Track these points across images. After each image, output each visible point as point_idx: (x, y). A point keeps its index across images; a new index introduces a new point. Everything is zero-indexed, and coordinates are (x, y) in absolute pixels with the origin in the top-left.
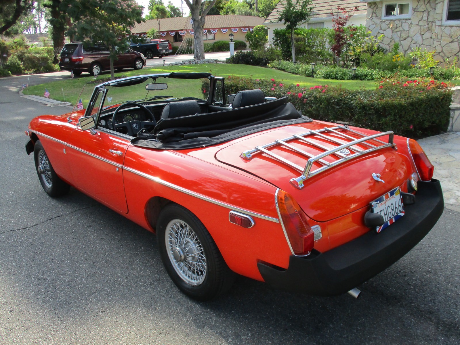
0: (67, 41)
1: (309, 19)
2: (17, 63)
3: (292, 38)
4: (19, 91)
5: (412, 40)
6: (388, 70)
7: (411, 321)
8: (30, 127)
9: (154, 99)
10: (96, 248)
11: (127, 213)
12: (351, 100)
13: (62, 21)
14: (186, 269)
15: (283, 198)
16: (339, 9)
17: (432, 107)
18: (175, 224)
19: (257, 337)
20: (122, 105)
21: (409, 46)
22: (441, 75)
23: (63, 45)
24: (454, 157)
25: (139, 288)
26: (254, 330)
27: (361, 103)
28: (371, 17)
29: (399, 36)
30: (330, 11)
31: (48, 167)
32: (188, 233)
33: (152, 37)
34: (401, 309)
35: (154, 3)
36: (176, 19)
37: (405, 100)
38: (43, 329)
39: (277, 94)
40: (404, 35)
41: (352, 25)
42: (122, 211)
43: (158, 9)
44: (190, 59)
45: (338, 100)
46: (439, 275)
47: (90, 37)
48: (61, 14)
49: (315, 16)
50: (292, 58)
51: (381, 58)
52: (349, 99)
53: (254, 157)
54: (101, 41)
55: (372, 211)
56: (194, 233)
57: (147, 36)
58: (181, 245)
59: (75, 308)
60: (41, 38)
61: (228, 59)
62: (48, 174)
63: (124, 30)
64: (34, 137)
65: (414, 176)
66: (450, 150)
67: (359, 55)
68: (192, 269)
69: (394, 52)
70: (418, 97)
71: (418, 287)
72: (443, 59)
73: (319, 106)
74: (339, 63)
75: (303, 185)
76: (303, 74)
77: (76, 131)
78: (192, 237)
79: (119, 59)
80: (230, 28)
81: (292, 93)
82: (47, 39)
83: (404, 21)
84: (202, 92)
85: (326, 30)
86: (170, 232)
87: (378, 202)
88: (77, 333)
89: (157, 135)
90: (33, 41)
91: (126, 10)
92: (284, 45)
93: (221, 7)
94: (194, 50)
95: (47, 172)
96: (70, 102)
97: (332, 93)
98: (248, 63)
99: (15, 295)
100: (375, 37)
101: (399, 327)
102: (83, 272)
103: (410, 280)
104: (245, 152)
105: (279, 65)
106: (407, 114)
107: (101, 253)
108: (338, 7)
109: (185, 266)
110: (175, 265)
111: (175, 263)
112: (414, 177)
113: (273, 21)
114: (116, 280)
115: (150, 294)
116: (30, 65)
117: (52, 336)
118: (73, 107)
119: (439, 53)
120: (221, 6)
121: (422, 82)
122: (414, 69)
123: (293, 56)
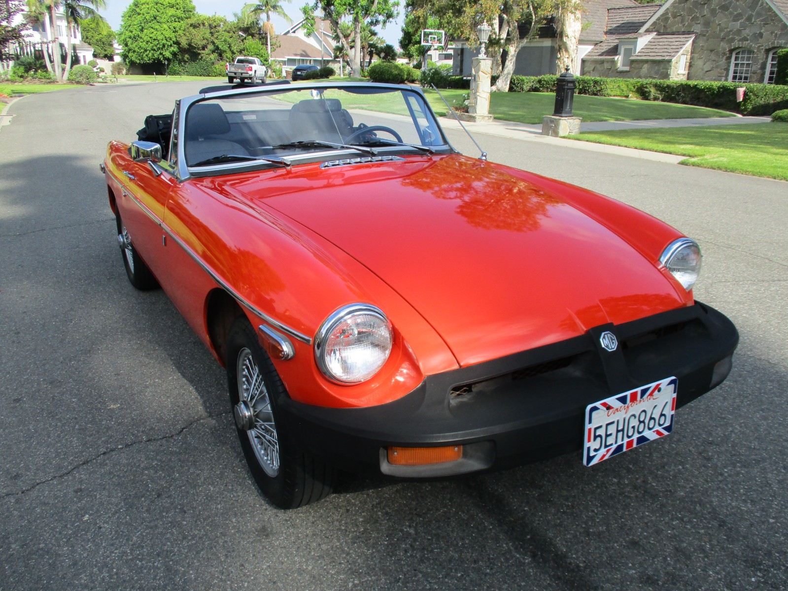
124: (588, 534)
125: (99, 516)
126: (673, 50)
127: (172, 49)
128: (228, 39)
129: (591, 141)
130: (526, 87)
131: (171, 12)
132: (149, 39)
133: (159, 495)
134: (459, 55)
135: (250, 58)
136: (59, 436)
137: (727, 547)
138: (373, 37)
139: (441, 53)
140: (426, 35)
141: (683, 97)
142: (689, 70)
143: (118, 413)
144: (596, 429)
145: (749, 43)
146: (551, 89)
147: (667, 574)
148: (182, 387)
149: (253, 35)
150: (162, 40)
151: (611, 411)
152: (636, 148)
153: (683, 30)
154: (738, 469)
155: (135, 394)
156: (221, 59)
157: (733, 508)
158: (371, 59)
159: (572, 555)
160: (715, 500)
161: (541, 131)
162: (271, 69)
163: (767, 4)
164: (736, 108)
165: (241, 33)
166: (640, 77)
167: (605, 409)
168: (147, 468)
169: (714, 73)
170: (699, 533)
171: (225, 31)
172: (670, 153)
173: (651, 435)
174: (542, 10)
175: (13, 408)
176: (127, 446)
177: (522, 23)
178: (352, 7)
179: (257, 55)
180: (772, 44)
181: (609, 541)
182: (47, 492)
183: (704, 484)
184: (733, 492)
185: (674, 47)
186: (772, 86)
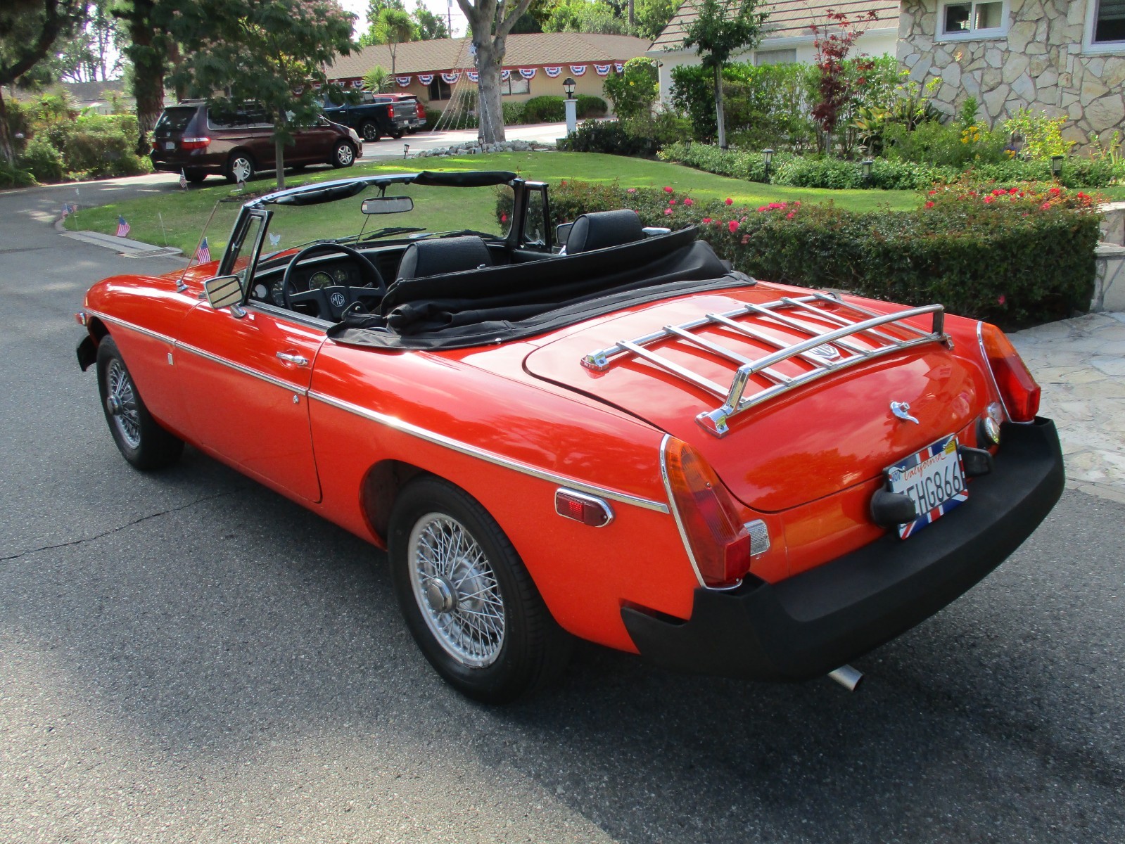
0: (170, 100)
1: (759, 42)
2: (49, 153)
3: (716, 88)
4: (55, 222)
5: (1011, 90)
6: (951, 163)
7: (984, 748)
8: (87, 304)
9: (380, 235)
10: (247, 585)
11: (320, 502)
12: (857, 237)
13: (157, 50)
14: (458, 630)
15: (679, 456)
16: (830, 16)
17: (1050, 251)
18: (432, 525)
19: (622, 784)
20: (303, 249)
21: (1004, 105)
22: (1080, 175)
23: (161, 110)
24: (1102, 372)
25: (347, 676)
26: (616, 767)
27: (879, 244)
28: (910, 36)
29: (979, 81)
30: (808, 22)
31: (131, 400)
32: (462, 546)
33: (377, 89)
34: (961, 720)
35: (381, 5)
36: (433, 44)
37: (986, 235)
38: (125, 769)
39: (678, 224)
40: (990, 79)
41: (864, 55)
42: (307, 498)
43: (390, 20)
44: (470, 140)
45: (825, 238)
46: (1055, 645)
47: (226, 90)
48: (157, 35)
49: (773, 34)
50: (717, 137)
51: (934, 134)
52: (851, 234)
53: (613, 364)
54: (252, 98)
55: (889, 489)
56: (475, 544)
57: (364, 85)
58: (446, 574)
59: (199, 722)
60: (108, 93)
61: (561, 140)
62: (130, 415)
63: (308, 72)
64: (97, 328)
65: (993, 410)
66: (1094, 355)
67: (881, 128)
68: (472, 630)
69: (966, 119)
70: (1018, 227)
71: (1005, 672)
72: (1087, 138)
73: (779, 251)
74: (832, 148)
75: (726, 428)
76: (743, 176)
77: (197, 313)
78: (471, 553)
79: (297, 141)
80: (566, 65)
81: (713, 221)
82: (122, 94)
83: (990, 45)
84: (496, 219)
85: (801, 67)
86: (419, 544)
87: (904, 468)
88: (205, 777)
89: (389, 316)
90: (88, 100)
91: (313, 23)
92: (698, 105)
93: (545, 14)
94: (478, 119)
95: (128, 411)
96: (179, 247)
97: (810, 221)
98: (609, 149)
99: (60, 694)
100: (920, 83)
101: (954, 760)
102: (216, 642)
103: (986, 656)
104: (594, 353)
105: (687, 154)
106: (990, 268)
107: (259, 599)
108: (829, 11)
109: (456, 623)
110: (431, 622)
111: (431, 616)
112: (993, 414)
113: (670, 46)
114: (294, 657)
115: (373, 689)
116: (81, 159)
117: (146, 784)
118: (187, 260)
119: (1077, 121)
120: (544, 10)
121: (1029, 191)
122: (1013, 160)
123: (721, 132)
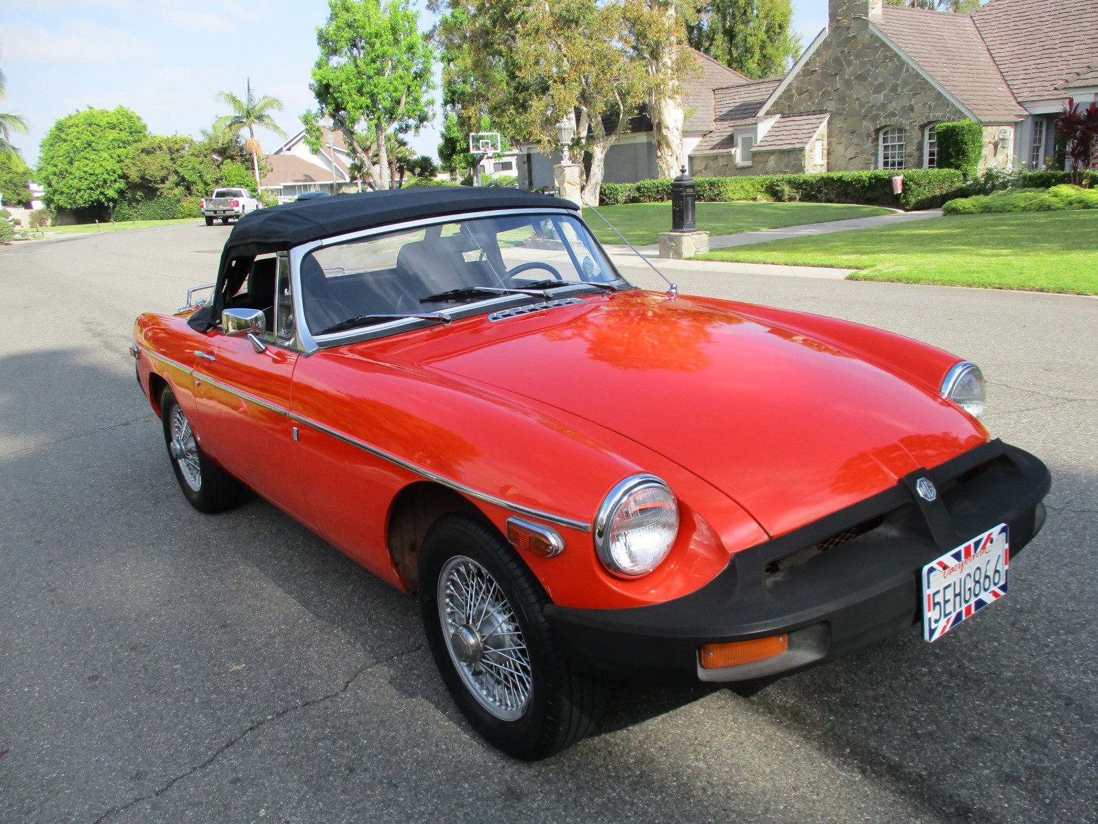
124: (918, 737)
125: (280, 809)
126: (805, 136)
127: (117, 185)
128: (198, 166)
129: (727, 261)
130: (622, 198)
131: (112, 135)
132: (82, 174)
133: (351, 771)
134: (525, 163)
135: (234, 189)
136: (176, 716)
137: (1085, 728)
138: (402, 148)
139: (497, 162)
140: (477, 140)
141: (826, 194)
142: (828, 159)
143: (246, 676)
144: (935, 594)
145: (897, 120)
146: (655, 198)
147: (1027, 768)
148: (321, 631)
149: (232, 158)
150: (102, 174)
151: (947, 570)
152: (786, 264)
153: (813, 109)
154: (1064, 637)
155: (261, 648)
156: (190, 194)
157: (1074, 682)
158: (401, 177)
159: (908, 763)
160: (1050, 676)
161: (657, 253)
162: (263, 202)
163: (913, 69)
164: (895, 202)
165: (215, 157)
166: (767, 173)
167: (941, 569)
168: (319, 740)
169: (860, 160)
170: (1046, 716)
171: (192, 155)
172: (832, 267)
173: (988, 598)
174: (633, 97)
175: (92, 688)
176: (279, 715)
177: (607, 115)
178: (372, 111)
179: (240, 185)
180: (927, 118)
181: (946, 741)
182: (192, 789)
183: (1031, 660)
184: (1068, 664)
185: (805, 131)
186: (936, 170)
